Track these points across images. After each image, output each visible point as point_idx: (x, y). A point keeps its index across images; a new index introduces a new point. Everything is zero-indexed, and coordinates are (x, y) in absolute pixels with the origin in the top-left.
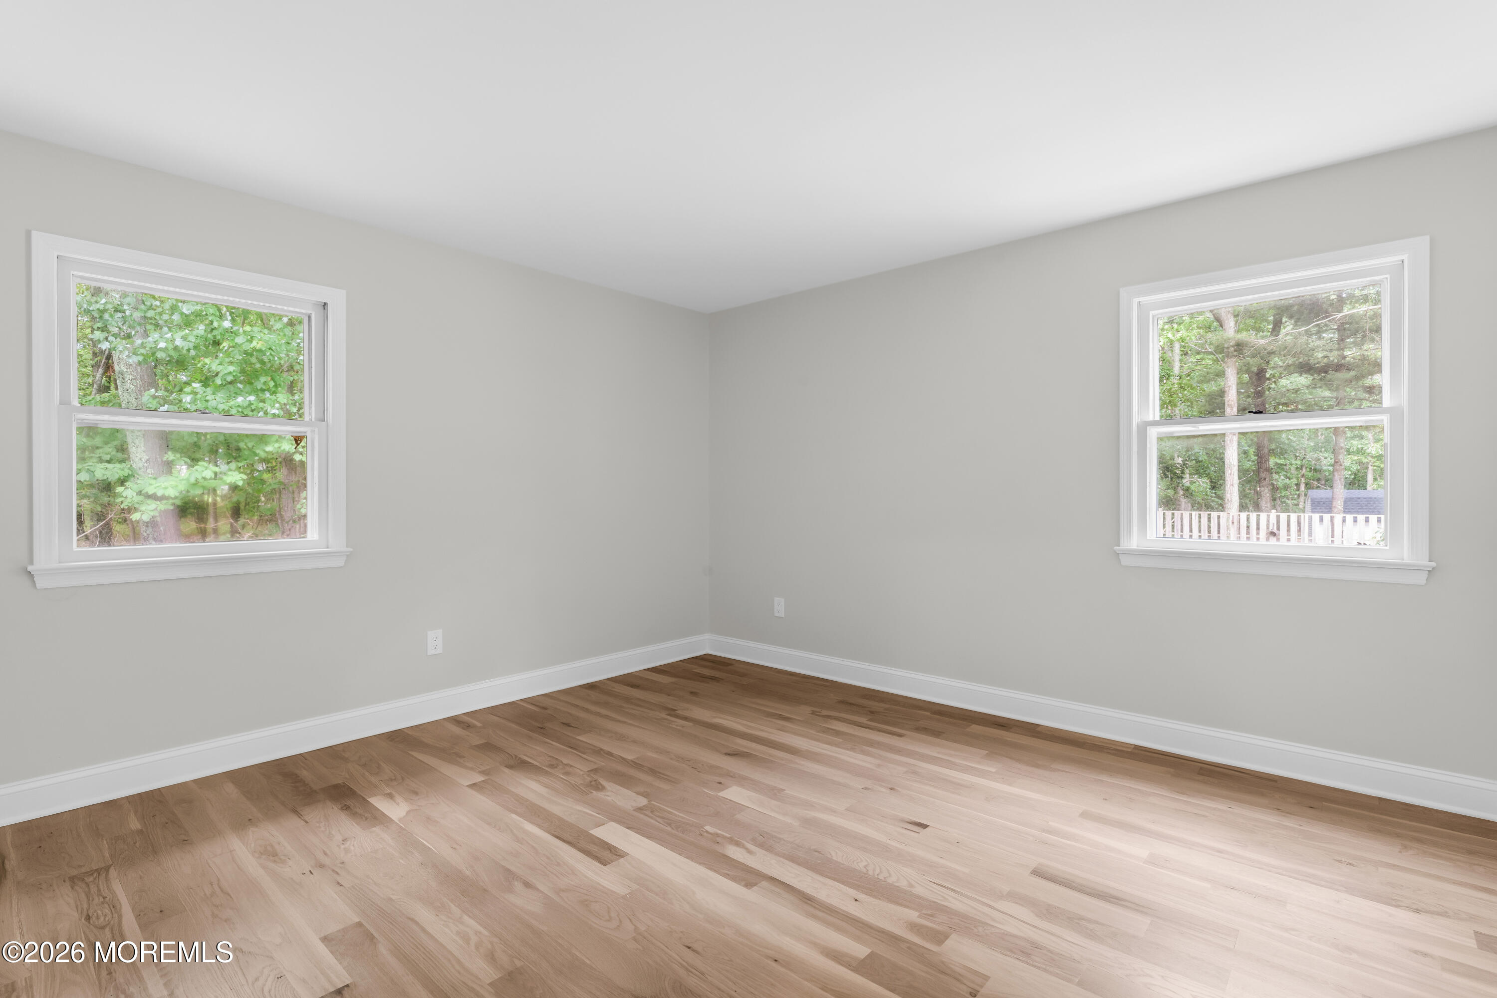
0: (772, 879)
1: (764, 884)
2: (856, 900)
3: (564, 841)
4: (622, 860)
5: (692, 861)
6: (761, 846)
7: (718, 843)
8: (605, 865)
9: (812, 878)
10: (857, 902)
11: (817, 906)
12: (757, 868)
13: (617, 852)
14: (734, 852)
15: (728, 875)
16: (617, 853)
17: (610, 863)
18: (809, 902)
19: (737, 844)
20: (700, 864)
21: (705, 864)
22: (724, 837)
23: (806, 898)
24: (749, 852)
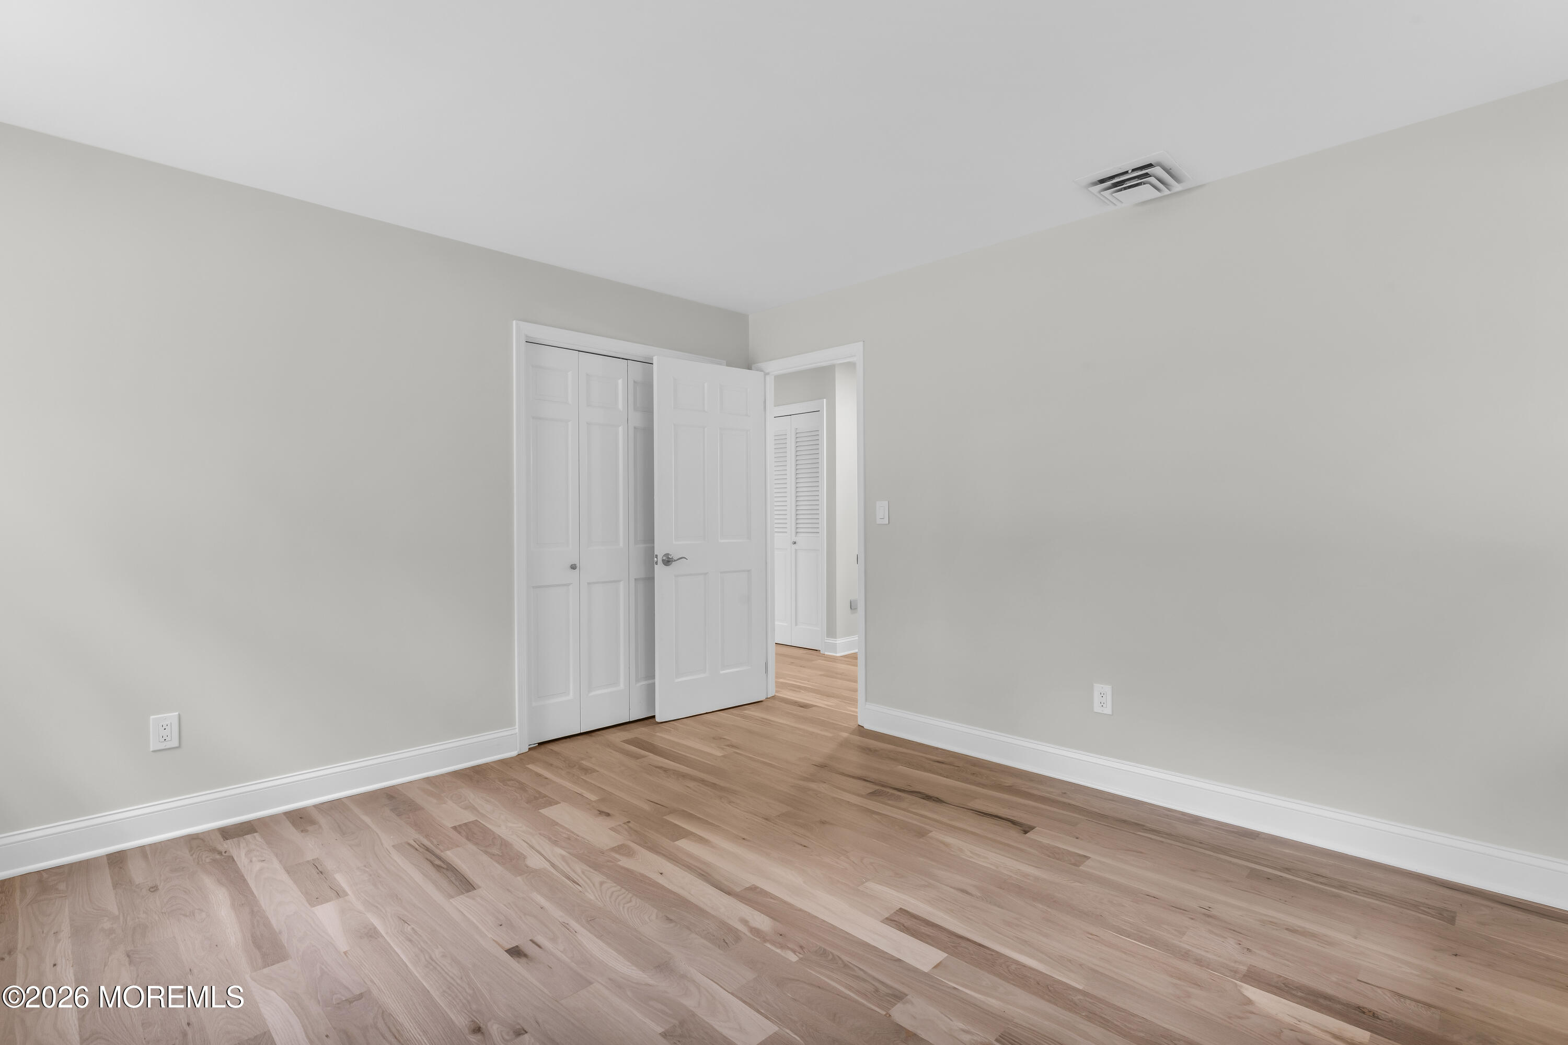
0: (729, 893)
1: (738, 890)
2: (661, 874)
3: (968, 940)
4: (887, 915)
5: (809, 913)
6: (731, 930)
7: (781, 935)
8: (901, 909)
9: (689, 893)
10: (661, 872)
11: (699, 871)
12: (741, 903)
13: (897, 925)
14: (762, 922)
15: (771, 898)
16: (895, 923)
17: (897, 911)
18: (703, 873)
19: (756, 931)
20: (801, 910)
21: (796, 910)
22: (774, 943)
23: (705, 876)
24: (745, 922)
